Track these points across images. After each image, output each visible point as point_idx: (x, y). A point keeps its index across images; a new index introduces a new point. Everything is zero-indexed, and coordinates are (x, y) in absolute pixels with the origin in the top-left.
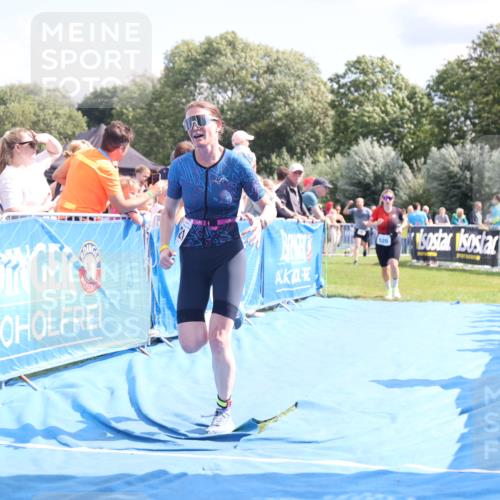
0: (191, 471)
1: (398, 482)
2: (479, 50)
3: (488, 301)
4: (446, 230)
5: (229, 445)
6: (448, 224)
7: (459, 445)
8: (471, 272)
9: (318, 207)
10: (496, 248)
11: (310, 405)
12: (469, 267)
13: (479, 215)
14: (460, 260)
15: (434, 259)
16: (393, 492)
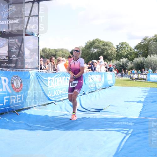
0: (91, 117)
1: (129, 120)
2: (143, 41)
3: (145, 87)
4: (137, 74)
5: (98, 112)
6: (137, 73)
7: (140, 113)
8: (141, 82)
9: (113, 70)
10: (146, 77)
11: (113, 106)
12: (141, 81)
13: (143, 71)
14: (139, 79)
15: (134, 79)
16: (128, 122)
